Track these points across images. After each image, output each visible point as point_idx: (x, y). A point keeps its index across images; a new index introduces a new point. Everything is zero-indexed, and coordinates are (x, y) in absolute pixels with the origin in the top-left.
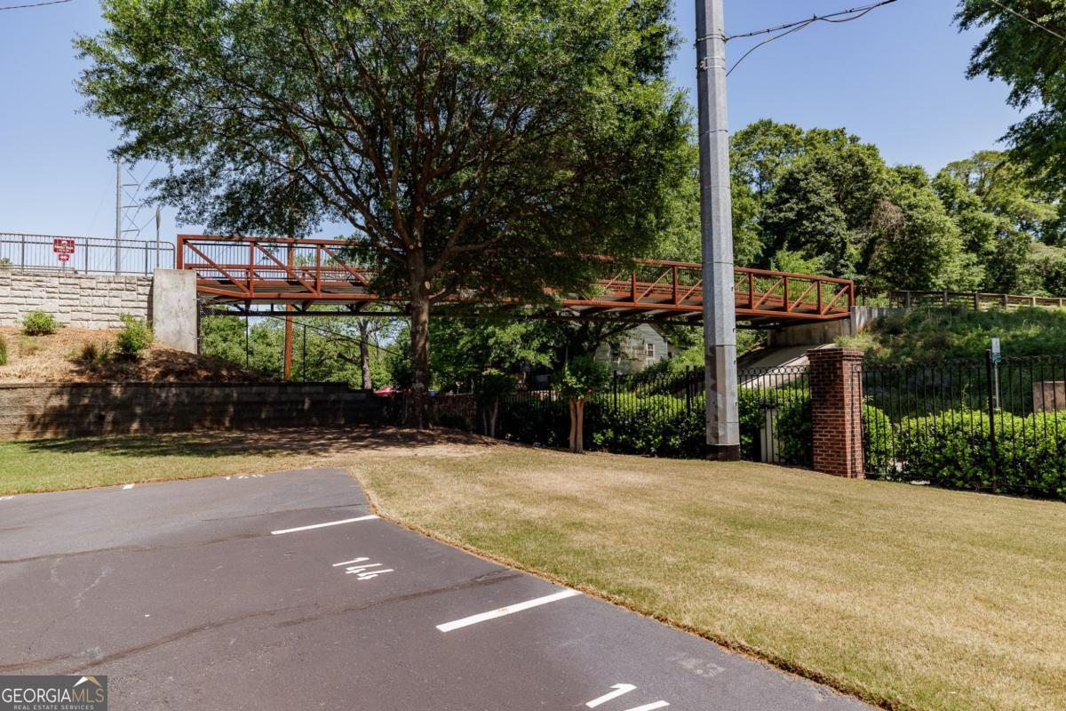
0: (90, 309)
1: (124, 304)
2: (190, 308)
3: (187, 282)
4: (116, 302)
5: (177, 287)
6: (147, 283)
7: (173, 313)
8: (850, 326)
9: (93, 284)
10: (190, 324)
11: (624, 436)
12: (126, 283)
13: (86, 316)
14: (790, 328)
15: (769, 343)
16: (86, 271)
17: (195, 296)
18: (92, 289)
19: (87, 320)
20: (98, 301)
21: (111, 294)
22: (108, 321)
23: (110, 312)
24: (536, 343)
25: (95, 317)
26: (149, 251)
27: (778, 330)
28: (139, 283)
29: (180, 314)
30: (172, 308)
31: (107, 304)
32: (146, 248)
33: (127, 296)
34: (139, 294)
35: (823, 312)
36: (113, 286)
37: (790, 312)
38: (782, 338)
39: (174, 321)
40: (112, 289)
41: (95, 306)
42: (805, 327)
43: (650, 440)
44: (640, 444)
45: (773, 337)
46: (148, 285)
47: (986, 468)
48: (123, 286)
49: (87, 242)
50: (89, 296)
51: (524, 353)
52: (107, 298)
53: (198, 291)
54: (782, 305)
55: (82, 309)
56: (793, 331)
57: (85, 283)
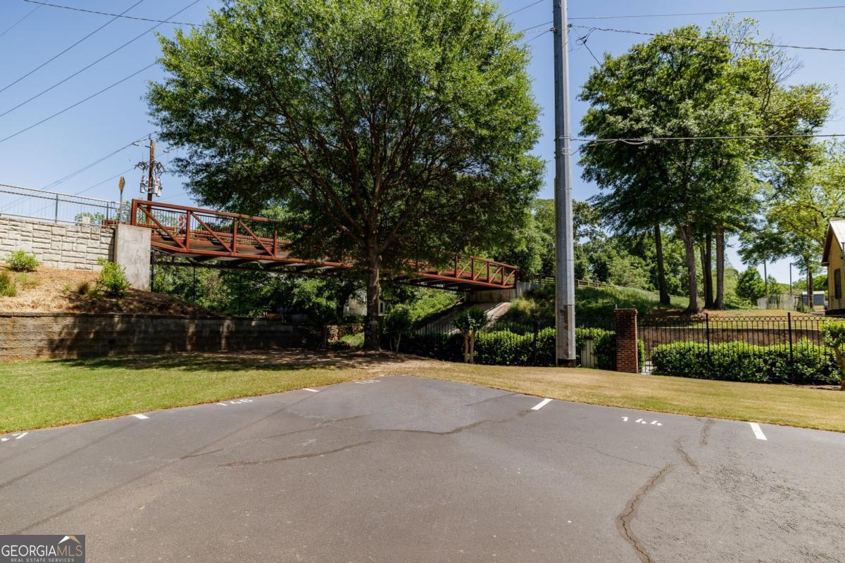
0: (60, 252)
1: (89, 250)
2: (146, 257)
3: (144, 237)
4: (83, 248)
5: (136, 240)
6: (109, 235)
7: (133, 259)
8: (516, 293)
9: (63, 232)
10: (145, 271)
11: (486, 355)
12: (92, 234)
13: (57, 257)
14: (479, 292)
15: (465, 300)
16: (56, 221)
17: (150, 249)
18: (62, 236)
19: (57, 261)
20: (66, 246)
21: (78, 242)
22: (75, 263)
23: (78, 256)
24: (326, 294)
25: (64, 259)
26: (109, 209)
27: (471, 293)
28: (102, 234)
29: (138, 261)
30: (132, 256)
31: (74, 249)
32: (108, 207)
33: (92, 244)
34: (101, 243)
35: (504, 284)
36: (81, 235)
37: (474, 281)
38: (473, 298)
39: (133, 266)
40: (79, 237)
41: (65, 250)
42: (488, 292)
43: (505, 358)
44: (498, 359)
45: (468, 296)
46: (109, 237)
47: (706, 368)
48: (89, 235)
49: (57, 196)
50: (59, 241)
51: (318, 300)
52: (75, 244)
53: (152, 245)
54: (470, 276)
55: (53, 251)
56: (481, 294)
57: (56, 230)
